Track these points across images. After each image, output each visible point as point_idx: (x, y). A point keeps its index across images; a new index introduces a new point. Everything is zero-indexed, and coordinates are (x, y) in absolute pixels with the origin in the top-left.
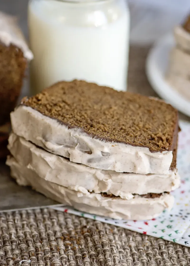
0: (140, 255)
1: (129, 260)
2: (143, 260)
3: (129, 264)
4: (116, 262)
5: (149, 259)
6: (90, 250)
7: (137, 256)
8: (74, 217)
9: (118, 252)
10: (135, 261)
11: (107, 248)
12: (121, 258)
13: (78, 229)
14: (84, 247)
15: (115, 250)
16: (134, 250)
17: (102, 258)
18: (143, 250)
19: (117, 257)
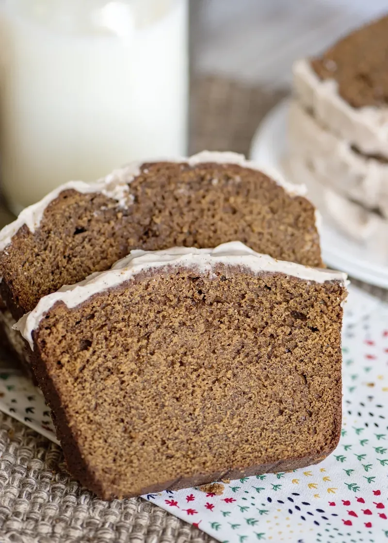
0: (38, 488)
1: (8, 493)
2: (37, 497)
7: (32, 488)
10: (22, 498)
16: (33, 476)
18: (51, 479)
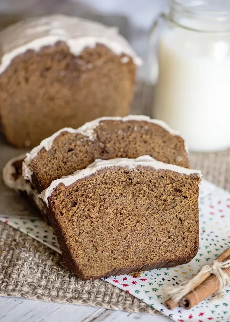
0: (50, 274)
1: (36, 276)
2: (50, 278)
3: (33, 280)
4: (20, 276)
5: (56, 279)
6: (5, 262)
7: (47, 274)
8: (11, 229)
9: (29, 267)
10: (42, 278)
11: (20, 262)
12: (29, 273)
13: (8, 241)
14: (3, 259)
15: (25, 265)
16: (48, 268)
17: (11, 270)
18: (56, 270)
19: (25, 271)
